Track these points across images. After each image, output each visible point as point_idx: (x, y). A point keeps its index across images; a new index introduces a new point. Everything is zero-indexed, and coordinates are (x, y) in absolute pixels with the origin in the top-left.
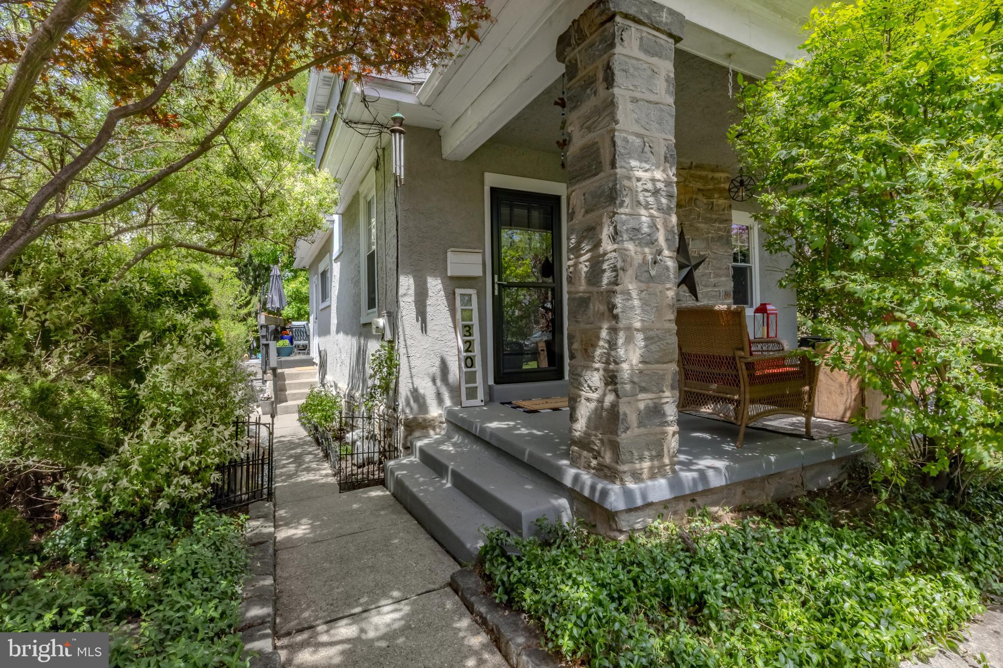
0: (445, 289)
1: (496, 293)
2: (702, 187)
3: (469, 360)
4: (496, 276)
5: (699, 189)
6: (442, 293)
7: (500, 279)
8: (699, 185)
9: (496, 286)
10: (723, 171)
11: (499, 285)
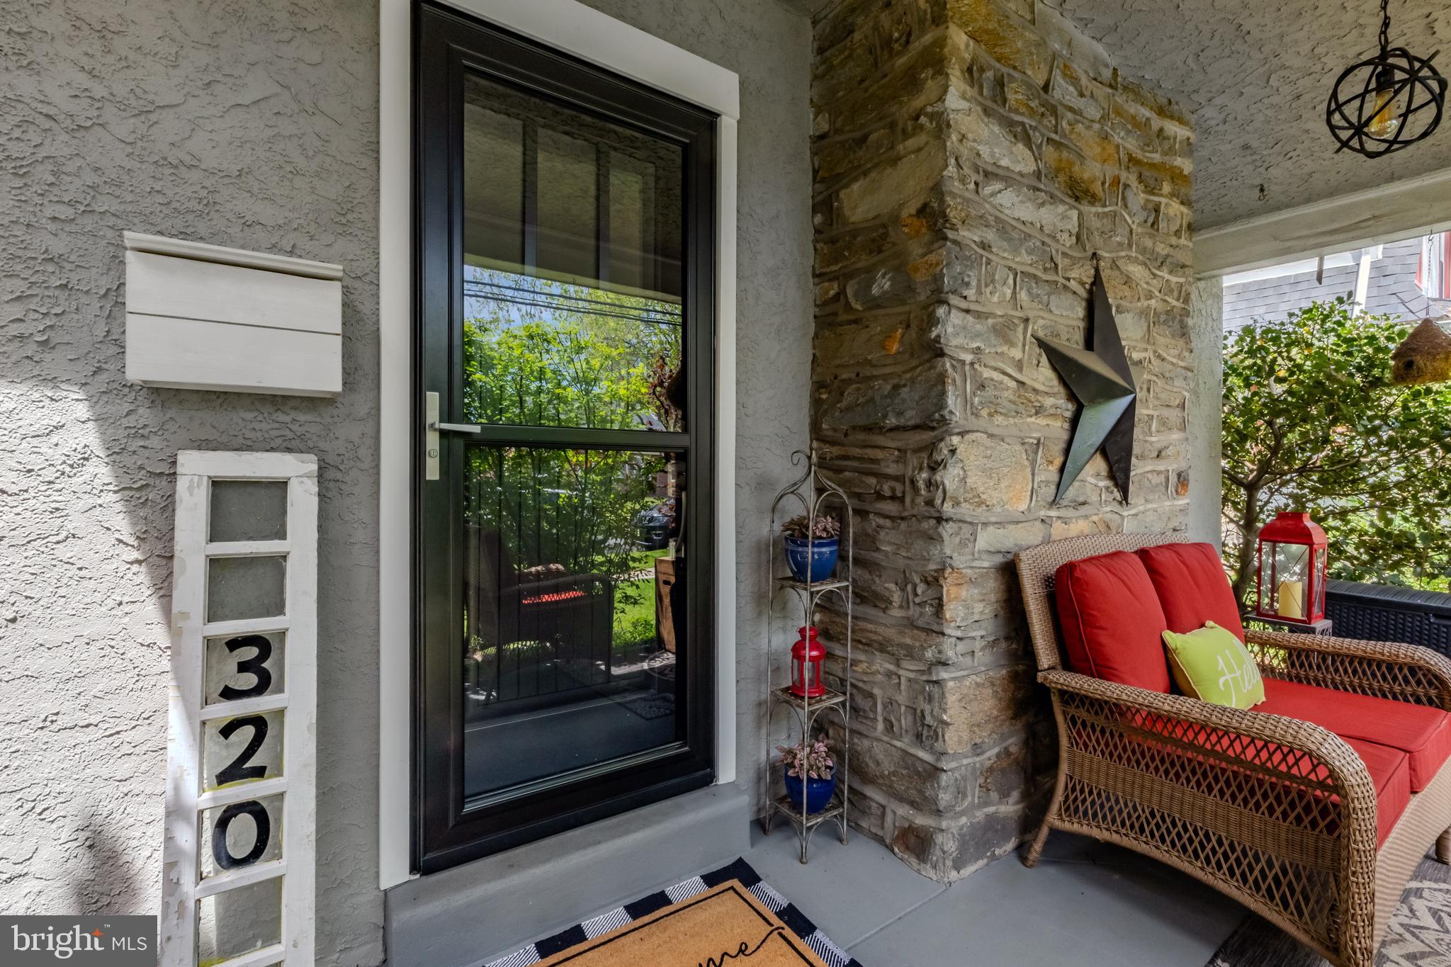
0: (116, 453)
1: (433, 471)
2: (1138, 154)
3: (244, 827)
4: (433, 400)
5: (1131, 158)
6: (100, 471)
7: (448, 413)
8: (1131, 144)
9: (432, 442)
10: (1181, 121)
11: (444, 434)
